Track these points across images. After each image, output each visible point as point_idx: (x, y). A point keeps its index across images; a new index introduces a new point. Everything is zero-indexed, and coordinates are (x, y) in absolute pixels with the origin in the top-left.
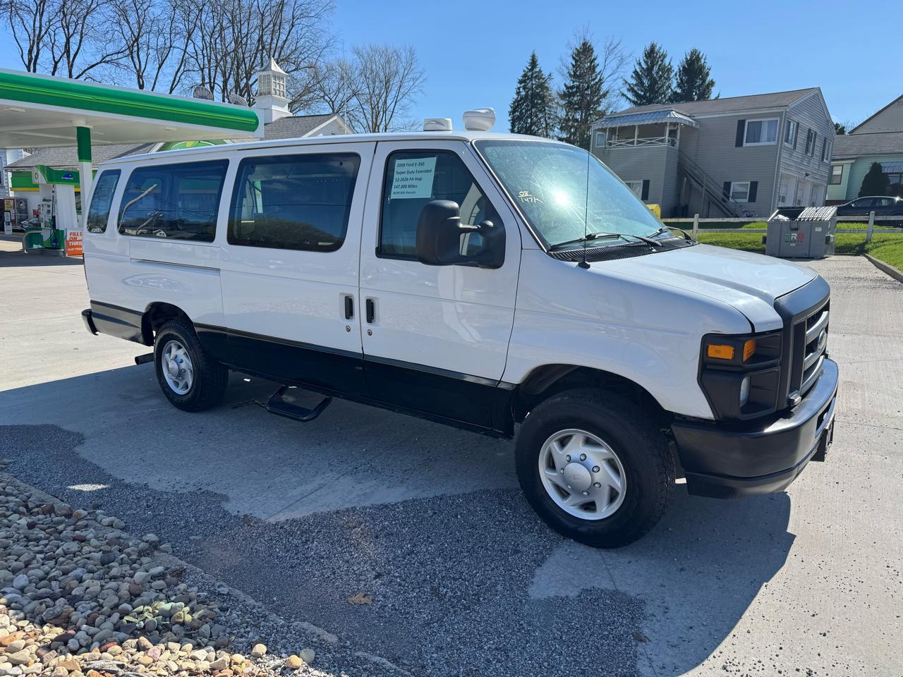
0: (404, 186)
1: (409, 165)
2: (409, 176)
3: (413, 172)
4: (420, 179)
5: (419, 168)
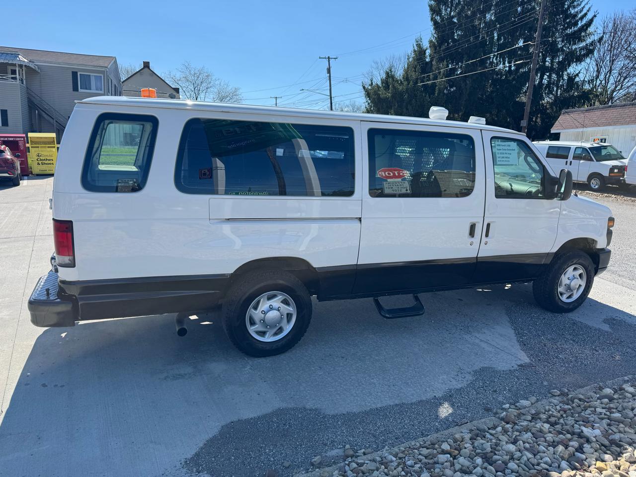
0: (503, 157)
1: (503, 146)
2: (504, 152)
3: (505, 150)
4: (511, 154)
5: (508, 148)
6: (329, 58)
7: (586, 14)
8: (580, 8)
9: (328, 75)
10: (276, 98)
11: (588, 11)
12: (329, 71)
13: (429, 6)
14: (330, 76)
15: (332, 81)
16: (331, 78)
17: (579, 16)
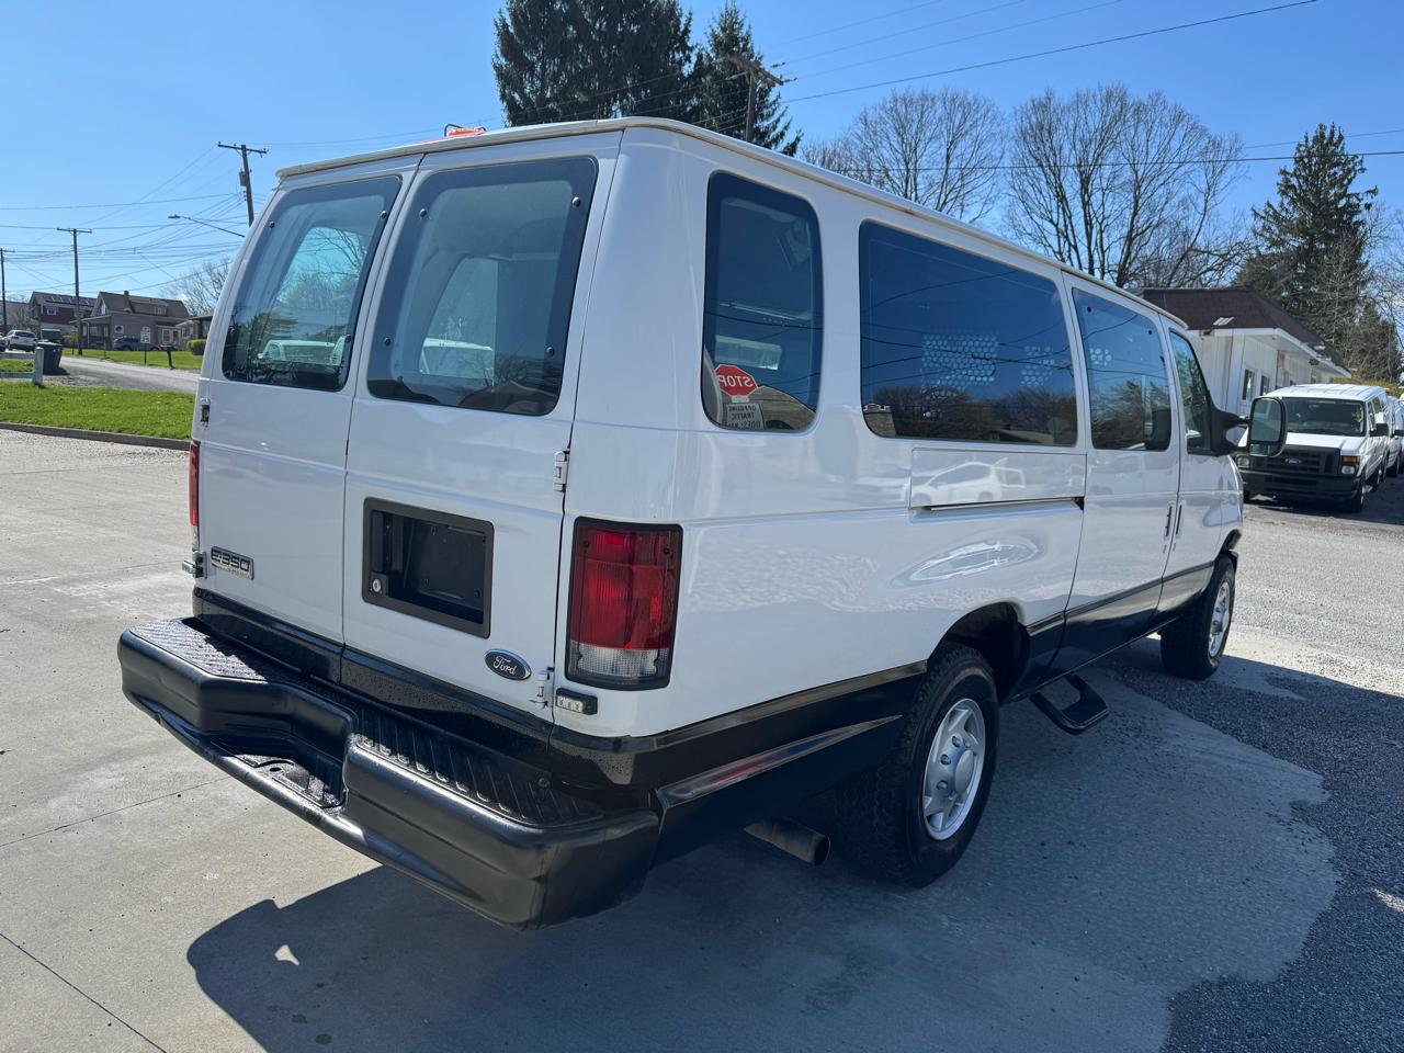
6: (244, 148)
7: (782, 134)
8: (772, 120)
9: (244, 188)
10: (75, 231)
11: (786, 128)
12: (245, 179)
13: (495, 67)
14: (249, 193)
15: (254, 205)
16: (253, 196)
17: (773, 135)
